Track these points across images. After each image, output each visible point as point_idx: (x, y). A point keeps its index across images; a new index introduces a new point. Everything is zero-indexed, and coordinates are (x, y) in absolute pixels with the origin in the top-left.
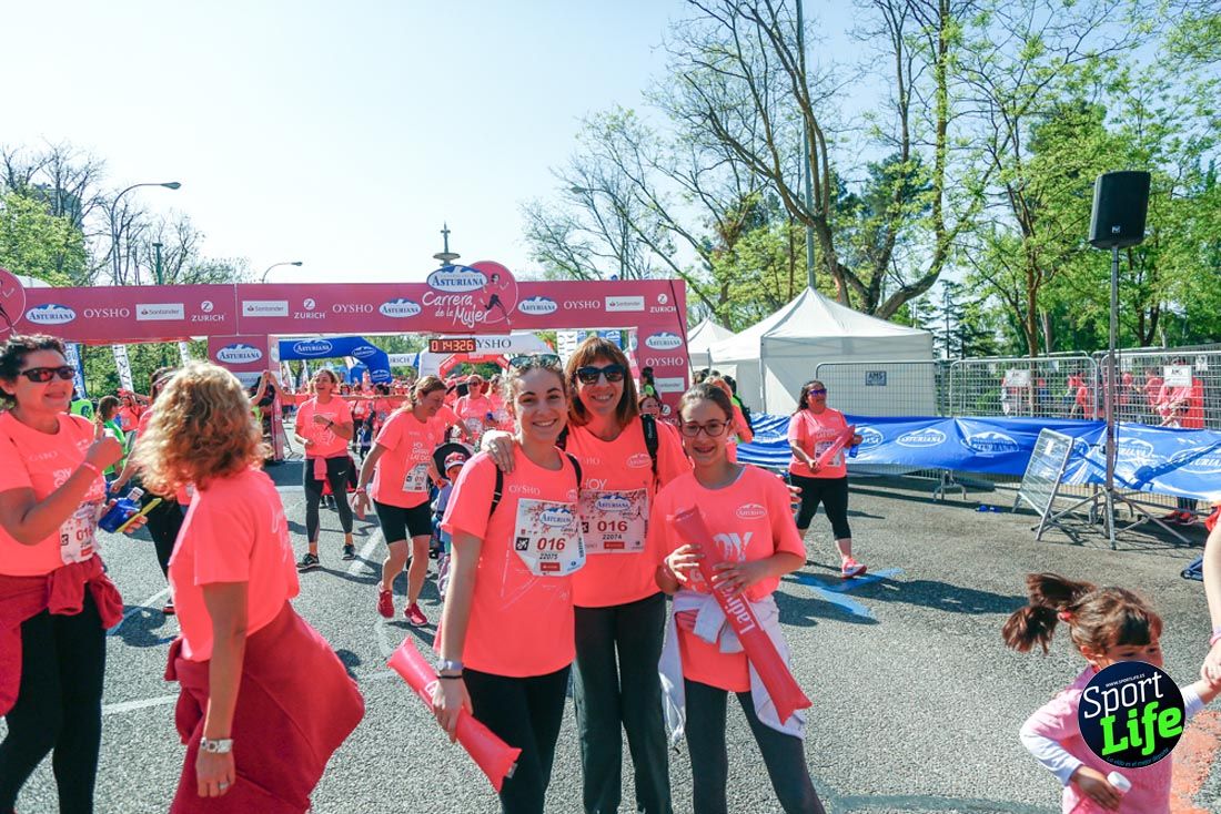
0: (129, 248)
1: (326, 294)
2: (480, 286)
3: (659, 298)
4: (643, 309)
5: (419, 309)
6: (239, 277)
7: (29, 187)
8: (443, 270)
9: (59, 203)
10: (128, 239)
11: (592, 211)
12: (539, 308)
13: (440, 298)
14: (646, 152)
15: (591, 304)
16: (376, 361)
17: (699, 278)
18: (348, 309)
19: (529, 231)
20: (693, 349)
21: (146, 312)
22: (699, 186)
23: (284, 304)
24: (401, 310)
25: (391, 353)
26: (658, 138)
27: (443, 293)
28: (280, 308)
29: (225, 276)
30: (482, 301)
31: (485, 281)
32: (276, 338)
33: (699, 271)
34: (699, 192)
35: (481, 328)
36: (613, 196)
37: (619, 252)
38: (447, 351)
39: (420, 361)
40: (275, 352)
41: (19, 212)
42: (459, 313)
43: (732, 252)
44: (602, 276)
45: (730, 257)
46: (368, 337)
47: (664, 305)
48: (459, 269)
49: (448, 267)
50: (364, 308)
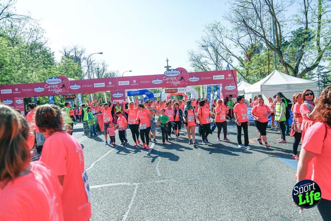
0: (91, 69)
1: (139, 79)
4: (224, 79)
5: (162, 81)
6: (117, 75)
7: (70, 56)
8: (168, 71)
9: (76, 60)
10: (91, 67)
11: (208, 52)
14: (224, 34)
15: (209, 78)
16: (151, 96)
17: (240, 69)
18: (144, 82)
19: (190, 59)
20: (239, 89)
21: (97, 85)
22: (239, 42)
23: (128, 82)
25: (154, 93)
26: (227, 29)
27: (168, 77)
28: (127, 83)
29: (113, 75)
30: (179, 79)
31: (179, 73)
32: (127, 90)
33: (239, 67)
34: (240, 44)
35: (178, 86)
36: (214, 48)
37: (216, 63)
38: (170, 93)
39: (162, 95)
40: (126, 94)
41: (68, 62)
42: (173, 82)
43: (250, 61)
44: (211, 70)
45: (250, 62)
46: (149, 89)
47: (230, 77)
48: (172, 70)
49: (168, 70)
50: (148, 82)
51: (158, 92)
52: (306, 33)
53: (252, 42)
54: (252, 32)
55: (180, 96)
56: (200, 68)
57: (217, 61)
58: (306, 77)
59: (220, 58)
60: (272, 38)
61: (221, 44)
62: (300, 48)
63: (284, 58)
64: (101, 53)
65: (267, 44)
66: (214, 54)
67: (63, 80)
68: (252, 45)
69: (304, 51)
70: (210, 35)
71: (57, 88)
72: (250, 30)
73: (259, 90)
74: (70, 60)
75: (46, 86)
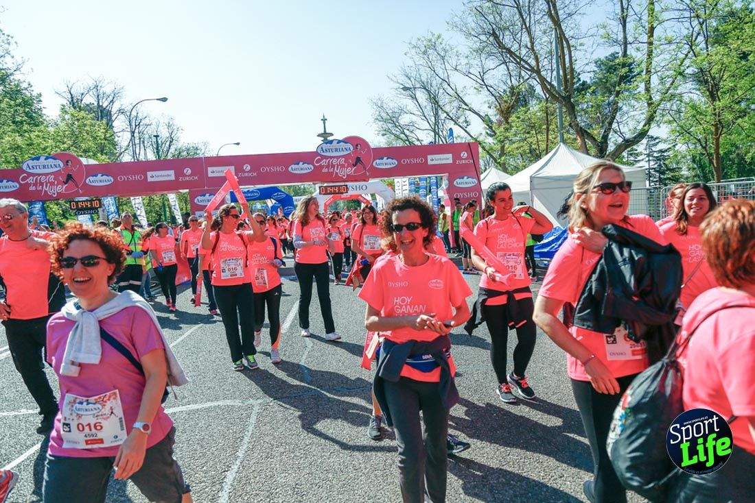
0: (140, 139)
1: (257, 161)
2: (349, 152)
3: (462, 155)
4: (451, 162)
5: (313, 168)
6: (203, 153)
9: (99, 113)
10: (139, 133)
11: (416, 102)
13: (325, 160)
14: (450, 61)
15: (419, 160)
17: (486, 142)
18: (269, 170)
19: (376, 116)
21: (153, 176)
22: (485, 81)
23: (232, 168)
24: (302, 169)
25: (294, 196)
26: (458, 52)
27: (327, 157)
29: (196, 153)
30: (351, 162)
31: (352, 149)
33: (485, 137)
34: (485, 85)
35: (350, 178)
36: (429, 92)
37: (433, 127)
38: (330, 194)
42: (337, 170)
43: (508, 123)
44: (422, 142)
45: (506, 126)
46: (282, 186)
47: (465, 159)
48: (335, 143)
49: (326, 142)
50: (279, 169)
51: (304, 192)
52: (624, 65)
53: (511, 82)
54: (511, 59)
55: (354, 201)
56: (398, 137)
57: (436, 123)
58: (624, 160)
59: (443, 116)
60: (555, 73)
61: (446, 86)
62: (611, 98)
63: (579, 119)
64: (164, 100)
65: (544, 87)
66: (429, 108)
67: (67, 162)
68: (512, 88)
69: (620, 105)
70: (421, 63)
71: (52, 184)
72: (508, 55)
73: (527, 188)
74: (82, 113)
75: (24, 179)
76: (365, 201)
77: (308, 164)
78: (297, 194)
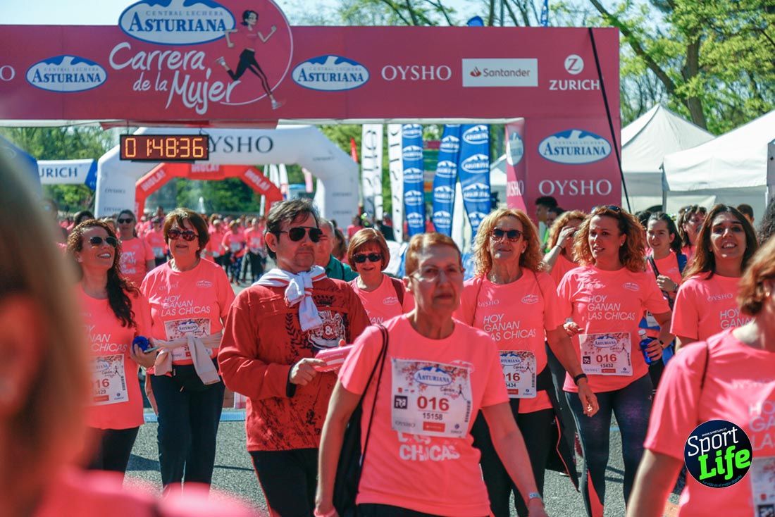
2: (220, 33)
3: (567, 64)
4: (535, 84)
5: (103, 76)
8: (150, 3)
12: (333, 77)
13: (142, 54)
15: (435, 73)
17: (643, 25)
20: (632, 162)
24: (69, 78)
25: (43, 158)
27: (149, 47)
30: (223, 64)
33: (644, 14)
35: (219, 115)
38: (155, 158)
39: (99, 175)
42: (180, 85)
44: (451, 15)
46: (7, 127)
47: (576, 77)
76: (264, 186)
77: (91, 63)
78: (50, 153)
